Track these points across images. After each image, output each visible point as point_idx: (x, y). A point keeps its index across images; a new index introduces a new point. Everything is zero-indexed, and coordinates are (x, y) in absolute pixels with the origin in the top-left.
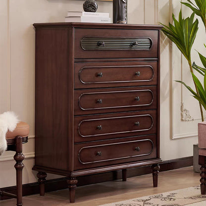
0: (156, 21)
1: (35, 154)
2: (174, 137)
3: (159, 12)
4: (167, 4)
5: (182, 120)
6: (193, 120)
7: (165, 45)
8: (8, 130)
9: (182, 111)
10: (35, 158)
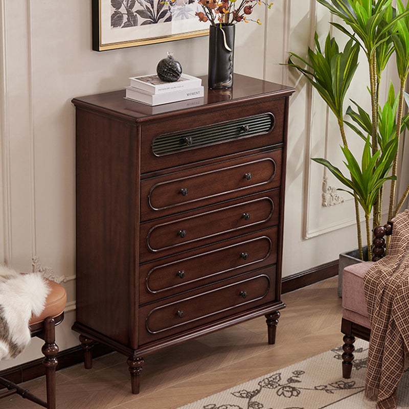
0: (286, 50)
1: (77, 304)
2: (308, 236)
3: (291, 33)
4: (307, 15)
5: (324, 205)
6: (343, 202)
7: (300, 87)
8: (32, 314)
9: (324, 190)
10: (76, 310)
